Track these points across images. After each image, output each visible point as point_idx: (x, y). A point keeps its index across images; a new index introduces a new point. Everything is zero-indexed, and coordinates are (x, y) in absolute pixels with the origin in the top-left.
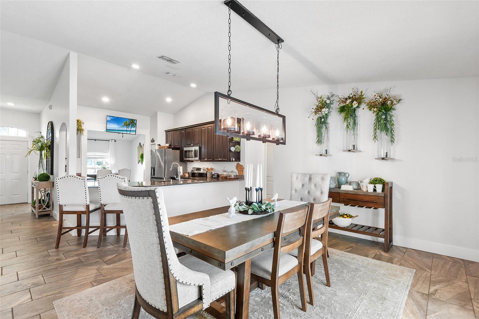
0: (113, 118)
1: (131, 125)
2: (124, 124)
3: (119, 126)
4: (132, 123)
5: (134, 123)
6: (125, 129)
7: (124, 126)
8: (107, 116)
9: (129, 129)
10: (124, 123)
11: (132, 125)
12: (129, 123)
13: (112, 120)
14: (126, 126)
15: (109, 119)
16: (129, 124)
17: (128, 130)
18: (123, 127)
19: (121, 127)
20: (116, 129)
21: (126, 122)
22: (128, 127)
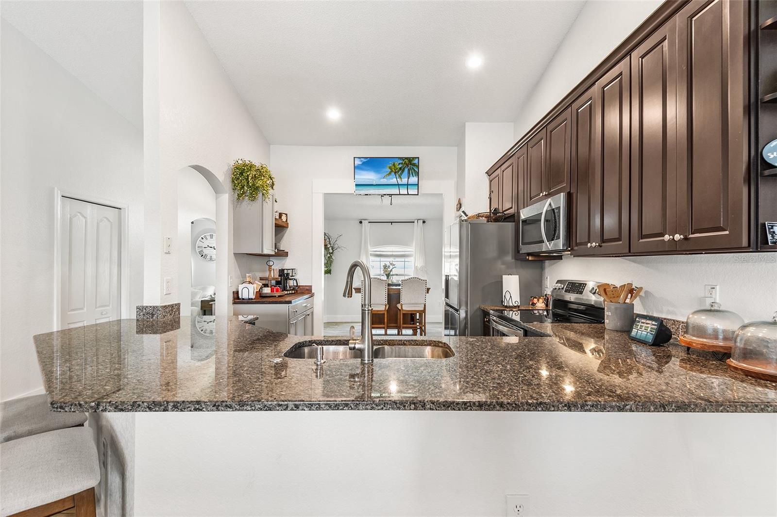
0: (365, 160)
1: (406, 170)
2: (390, 170)
3: (379, 176)
4: (410, 165)
5: (414, 165)
6: (394, 181)
7: (390, 173)
8: (354, 158)
9: (405, 181)
10: (390, 168)
11: (409, 170)
12: (400, 166)
13: (364, 163)
14: (395, 173)
15: (358, 162)
16: (400, 168)
17: (400, 182)
18: (388, 177)
19: (384, 178)
20: (374, 183)
21: (394, 165)
22: (400, 177)
